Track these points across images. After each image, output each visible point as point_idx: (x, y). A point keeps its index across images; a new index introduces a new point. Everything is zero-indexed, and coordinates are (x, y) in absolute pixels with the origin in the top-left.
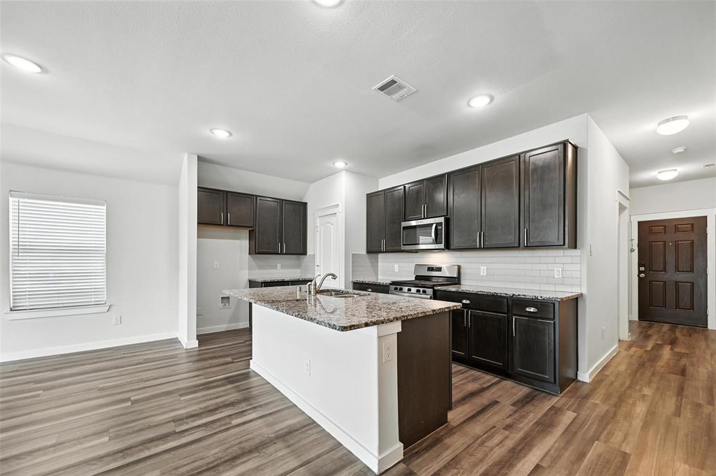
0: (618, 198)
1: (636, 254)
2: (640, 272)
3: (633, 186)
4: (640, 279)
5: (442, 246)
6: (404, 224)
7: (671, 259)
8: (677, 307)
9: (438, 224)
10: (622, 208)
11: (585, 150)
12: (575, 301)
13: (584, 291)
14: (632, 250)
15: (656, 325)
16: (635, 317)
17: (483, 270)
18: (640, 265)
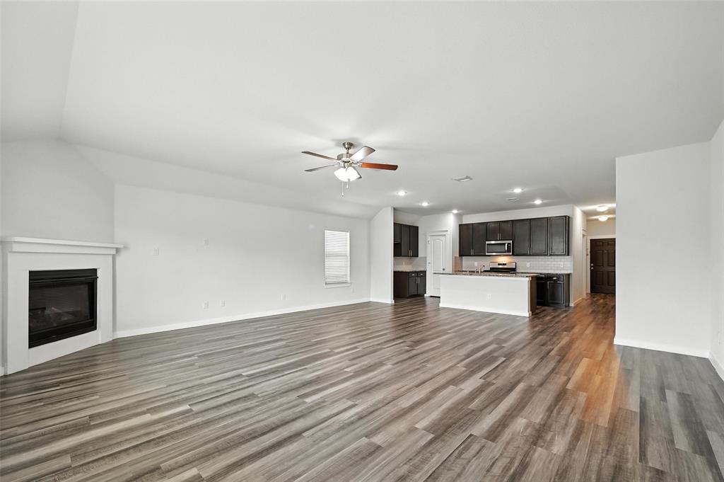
0: (582, 231)
1: (589, 256)
2: (591, 267)
3: (588, 221)
4: (591, 270)
5: (511, 254)
6: (487, 242)
7: (606, 260)
8: (608, 284)
9: (509, 244)
10: (584, 236)
11: (572, 218)
12: (569, 275)
13: (572, 272)
14: (587, 255)
15: (598, 294)
16: (589, 291)
17: (528, 265)
18: (591, 263)
